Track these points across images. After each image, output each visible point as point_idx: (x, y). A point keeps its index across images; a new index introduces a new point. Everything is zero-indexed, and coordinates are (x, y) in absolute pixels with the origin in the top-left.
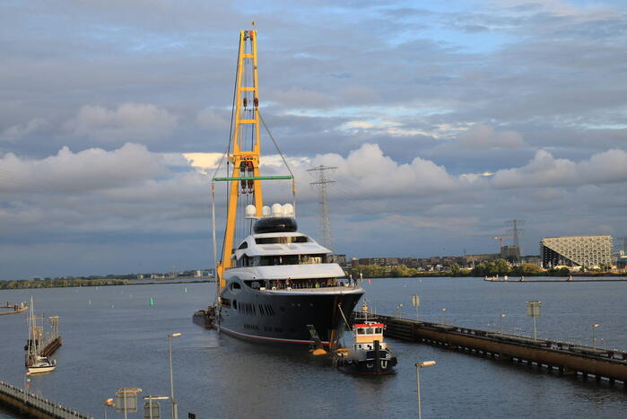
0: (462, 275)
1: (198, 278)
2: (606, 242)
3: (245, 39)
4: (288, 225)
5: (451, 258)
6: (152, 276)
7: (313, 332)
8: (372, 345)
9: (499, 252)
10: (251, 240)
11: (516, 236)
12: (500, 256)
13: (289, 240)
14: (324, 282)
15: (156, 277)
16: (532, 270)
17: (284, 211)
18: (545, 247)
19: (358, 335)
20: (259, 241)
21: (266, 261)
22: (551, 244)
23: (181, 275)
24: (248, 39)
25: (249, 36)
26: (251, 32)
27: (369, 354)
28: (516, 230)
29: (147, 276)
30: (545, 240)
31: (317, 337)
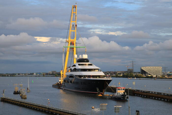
0: (119, 77)
1: (35, 75)
2: (160, 68)
3: (74, 8)
4: (87, 61)
5: (112, 72)
6: (20, 74)
7: (98, 90)
8: (123, 93)
9: (127, 70)
10: (77, 64)
11: (133, 66)
12: (127, 72)
13: (87, 65)
14: (99, 76)
15: (21, 74)
16: (141, 76)
17: (85, 56)
18: (142, 69)
19: (118, 90)
20: (79, 65)
21: (83, 70)
22: (144, 69)
23: (29, 74)
24: (75, 8)
25: (75, 7)
26: (75, 6)
27: (122, 95)
28: (133, 64)
29: (19, 74)
30: (142, 67)
31: (99, 91)
